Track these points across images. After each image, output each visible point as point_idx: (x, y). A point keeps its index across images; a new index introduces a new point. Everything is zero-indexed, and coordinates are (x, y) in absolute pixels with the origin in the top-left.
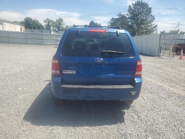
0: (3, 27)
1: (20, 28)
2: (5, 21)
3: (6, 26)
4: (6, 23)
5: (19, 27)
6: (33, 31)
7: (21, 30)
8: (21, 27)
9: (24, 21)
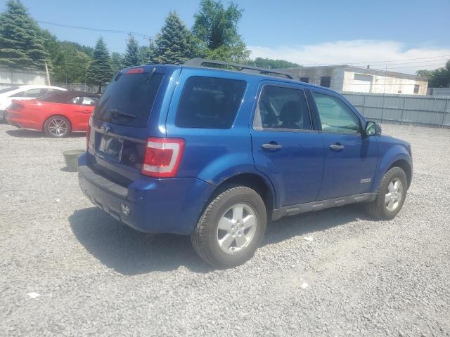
0: (371, 85)
1: (413, 87)
2: (378, 73)
3: (379, 82)
4: (379, 77)
5: (413, 82)
6: (434, 92)
7: (416, 90)
8: (418, 83)
9: (445, 69)
